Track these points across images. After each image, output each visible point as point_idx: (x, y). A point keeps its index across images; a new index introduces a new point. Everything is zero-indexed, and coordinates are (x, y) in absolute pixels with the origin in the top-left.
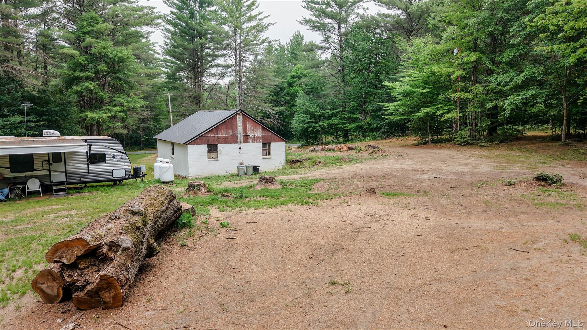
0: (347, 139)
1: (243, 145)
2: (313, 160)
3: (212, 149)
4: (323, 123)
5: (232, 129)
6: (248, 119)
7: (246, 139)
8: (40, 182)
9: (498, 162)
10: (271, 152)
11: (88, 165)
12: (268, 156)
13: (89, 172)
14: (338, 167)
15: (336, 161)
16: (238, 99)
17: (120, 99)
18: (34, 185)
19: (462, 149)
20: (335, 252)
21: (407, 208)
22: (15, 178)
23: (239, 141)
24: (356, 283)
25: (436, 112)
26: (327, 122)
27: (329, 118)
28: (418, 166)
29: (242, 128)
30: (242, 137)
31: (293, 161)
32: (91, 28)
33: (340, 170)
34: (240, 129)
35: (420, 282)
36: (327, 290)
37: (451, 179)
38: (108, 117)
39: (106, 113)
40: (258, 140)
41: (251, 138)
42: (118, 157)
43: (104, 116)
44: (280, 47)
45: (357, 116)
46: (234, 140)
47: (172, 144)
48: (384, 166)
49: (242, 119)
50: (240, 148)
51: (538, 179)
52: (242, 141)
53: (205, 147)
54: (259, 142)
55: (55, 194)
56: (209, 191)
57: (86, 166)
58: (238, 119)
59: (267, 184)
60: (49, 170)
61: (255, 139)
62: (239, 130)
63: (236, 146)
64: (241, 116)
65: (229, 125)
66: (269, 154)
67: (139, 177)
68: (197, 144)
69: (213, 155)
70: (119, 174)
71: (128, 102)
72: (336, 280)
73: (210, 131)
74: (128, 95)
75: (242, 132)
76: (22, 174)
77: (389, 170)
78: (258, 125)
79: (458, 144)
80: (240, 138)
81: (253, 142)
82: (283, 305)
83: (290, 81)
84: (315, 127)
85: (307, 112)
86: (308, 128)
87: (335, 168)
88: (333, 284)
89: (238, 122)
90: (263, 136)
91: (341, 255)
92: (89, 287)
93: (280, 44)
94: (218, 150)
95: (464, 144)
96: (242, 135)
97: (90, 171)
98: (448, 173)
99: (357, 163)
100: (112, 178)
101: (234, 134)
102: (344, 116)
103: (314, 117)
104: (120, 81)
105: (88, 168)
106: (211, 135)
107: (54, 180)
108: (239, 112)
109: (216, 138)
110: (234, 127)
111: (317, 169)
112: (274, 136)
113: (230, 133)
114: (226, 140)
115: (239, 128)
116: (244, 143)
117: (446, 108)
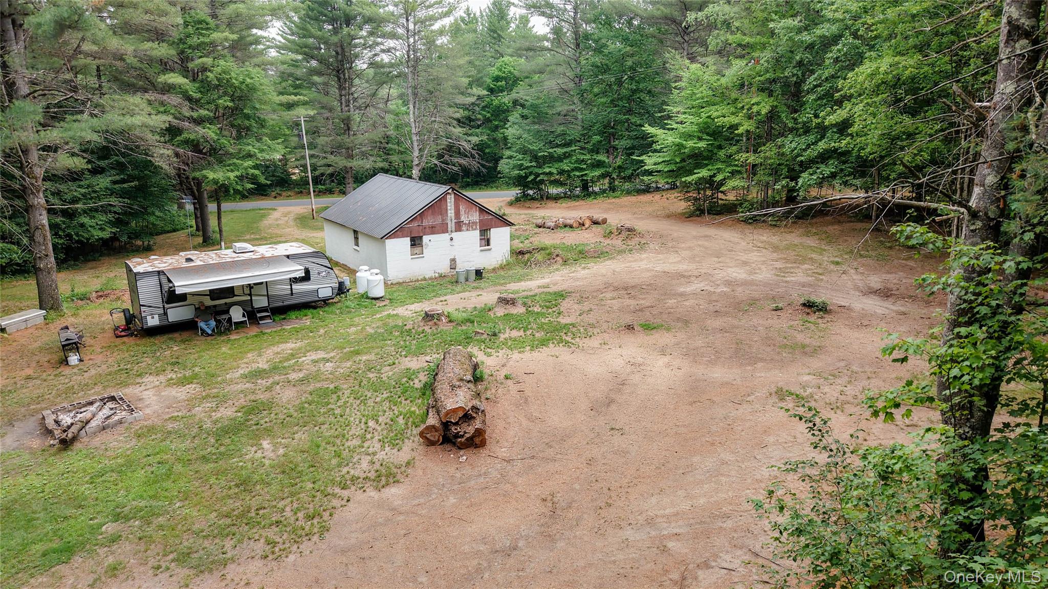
0: (586, 193)
1: (454, 235)
2: (547, 252)
3: (416, 242)
4: (550, 167)
5: (441, 214)
6: (461, 199)
7: (459, 227)
8: (244, 310)
9: (785, 259)
10: (492, 242)
11: (291, 285)
12: (487, 247)
13: (292, 294)
14: (583, 265)
15: (581, 256)
16: (413, 125)
17: (250, 148)
18: (237, 315)
19: (748, 229)
20: (608, 405)
21: (663, 352)
22: (215, 306)
23: (449, 229)
24: (627, 428)
25: (714, 175)
26: (556, 166)
27: (560, 159)
28: (685, 267)
29: (453, 211)
30: (453, 224)
31: (520, 252)
32: (202, 39)
33: (587, 271)
34: (451, 213)
35: (666, 427)
36: (609, 433)
37: (719, 294)
38: (236, 177)
39: (232, 171)
40: (474, 227)
41: (466, 224)
42: (324, 273)
43: (232, 175)
44: (469, 15)
45: (602, 157)
46: (443, 229)
47: (355, 232)
48: (643, 265)
49: (453, 200)
50: (452, 239)
51: (804, 305)
52: (454, 229)
53: (407, 240)
54: (473, 230)
55: (260, 322)
56: (450, 321)
57: (289, 287)
58: (448, 200)
59: (508, 306)
60: (250, 295)
61: (471, 226)
62: (449, 215)
63: (446, 236)
64: (453, 196)
65: (436, 209)
66: (488, 245)
67: (343, 293)
68: (398, 237)
69: (417, 250)
70: (325, 292)
71: (262, 151)
72: (613, 427)
73: (413, 219)
74: (259, 140)
75: (453, 218)
76: (222, 301)
77: (649, 274)
78: (474, 206)
79: (742, 221)
80: (451, 225)
81: (467, 230)
82: (585, 443)
83: (492, 86)
84: (537, 175)
85: (524, 151)
86: (526, 177)
87: (579, 269)
88: (612, 429)
89: (449, 204)
90: (481, 221)
91: (613, 407)
92: (467, 435)
93: (468, 9)
94: (424, 243)
95: (750, 221)
96: (454, 221)
97: (294, 291)
98: (718, 282)
99: (607, 260)
100: (317, 299)
101: (443, 220)
102: (582, 157)
103: (535, 158)
104: (248, 120)
105: (291, 288)
106: (415, 224)
107: (256, 305)
108: (450, 191)
109: (421, 228)
110: (444, 211)
111: (557, 270)
112: (495, 219)
113: (439, 220)
114: (433, 230)
115: (449, 212)
116: (456, 231)
117: (729, 169)
